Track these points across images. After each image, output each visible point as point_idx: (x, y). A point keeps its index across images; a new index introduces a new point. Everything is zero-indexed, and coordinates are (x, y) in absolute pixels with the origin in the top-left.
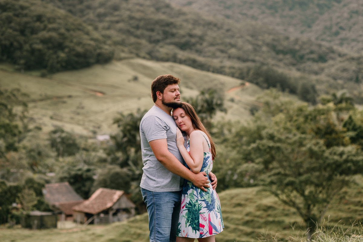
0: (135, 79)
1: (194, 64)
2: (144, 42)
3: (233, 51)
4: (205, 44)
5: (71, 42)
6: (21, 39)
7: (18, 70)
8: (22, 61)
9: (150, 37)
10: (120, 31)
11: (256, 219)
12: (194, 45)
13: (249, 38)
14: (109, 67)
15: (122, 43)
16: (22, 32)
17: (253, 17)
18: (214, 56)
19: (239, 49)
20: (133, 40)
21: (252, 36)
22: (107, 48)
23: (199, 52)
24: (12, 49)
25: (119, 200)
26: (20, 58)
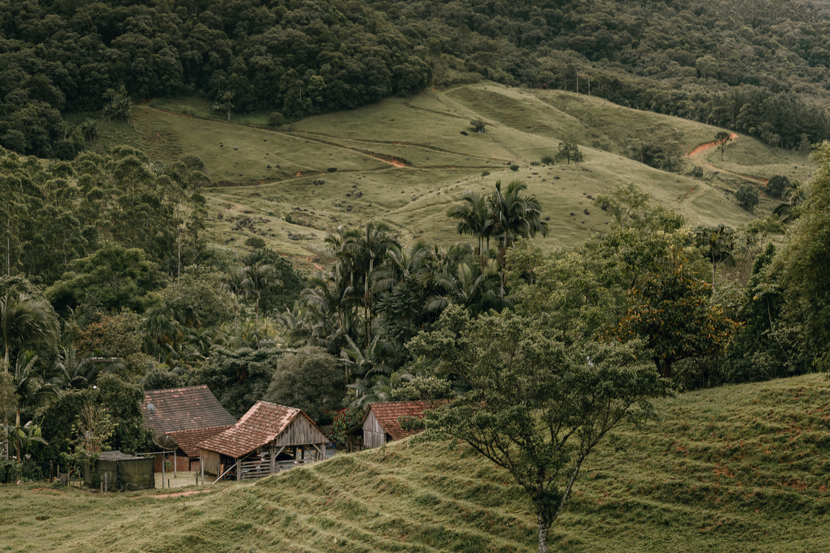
0: (479, 128)
1: (614, 91)
3: (707, 59)
4: (643, 45)
7: (221, 114)
8: (229, 94)
11: (496, 484)
12: (618, 47)
14: (417, 101)
18: (664, 72)
22: (414, 61)
23: (629, 64)
24: (206, 68)
25: (291, 425)
26: (224, 87)
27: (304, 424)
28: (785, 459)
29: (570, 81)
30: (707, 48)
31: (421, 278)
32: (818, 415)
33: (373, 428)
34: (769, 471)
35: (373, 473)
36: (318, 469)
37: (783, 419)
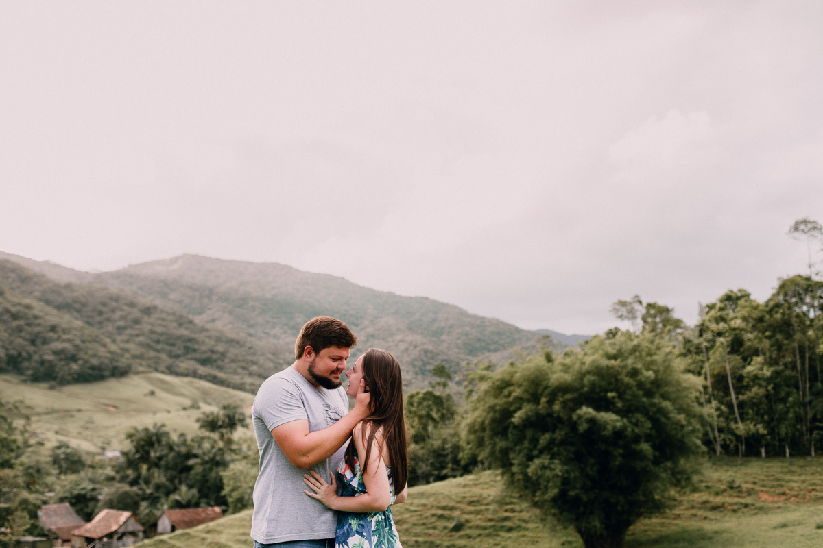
0: (152, 393)
1: (214, 380)
2: (164, 356)
3: (254, 368)
4: (226, 360)
5: (86, 353)
6: (31, 349)
7: (25, 381)
8: (30, 372)
9: (171, 352)
10: (140, 344)
12: (215, 361)
13: (270, 356)
14: (125, 380)
15: (141, 357)
16: (33, 342)
17: (275, 336)
18: (235, 372)
19: (261, 367)
20: (152, 354)
21: (274, 354)
22: (123, 362)
23: (220, 368)
24: (20, 359)
25: (125, 522)
26: (28, 369)
27: (132, 521)
28: (424, 524)
29: (195, 375)
30: (254, 363)
31: (183, 450)
32: (435, 503)
33: (164, 523)
34: (418, 530)
35: (204, 539)
36: (171, 538)
37: (418, 506)
